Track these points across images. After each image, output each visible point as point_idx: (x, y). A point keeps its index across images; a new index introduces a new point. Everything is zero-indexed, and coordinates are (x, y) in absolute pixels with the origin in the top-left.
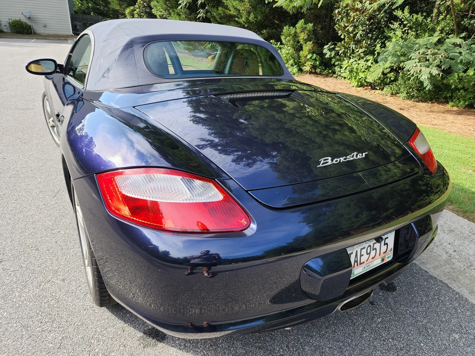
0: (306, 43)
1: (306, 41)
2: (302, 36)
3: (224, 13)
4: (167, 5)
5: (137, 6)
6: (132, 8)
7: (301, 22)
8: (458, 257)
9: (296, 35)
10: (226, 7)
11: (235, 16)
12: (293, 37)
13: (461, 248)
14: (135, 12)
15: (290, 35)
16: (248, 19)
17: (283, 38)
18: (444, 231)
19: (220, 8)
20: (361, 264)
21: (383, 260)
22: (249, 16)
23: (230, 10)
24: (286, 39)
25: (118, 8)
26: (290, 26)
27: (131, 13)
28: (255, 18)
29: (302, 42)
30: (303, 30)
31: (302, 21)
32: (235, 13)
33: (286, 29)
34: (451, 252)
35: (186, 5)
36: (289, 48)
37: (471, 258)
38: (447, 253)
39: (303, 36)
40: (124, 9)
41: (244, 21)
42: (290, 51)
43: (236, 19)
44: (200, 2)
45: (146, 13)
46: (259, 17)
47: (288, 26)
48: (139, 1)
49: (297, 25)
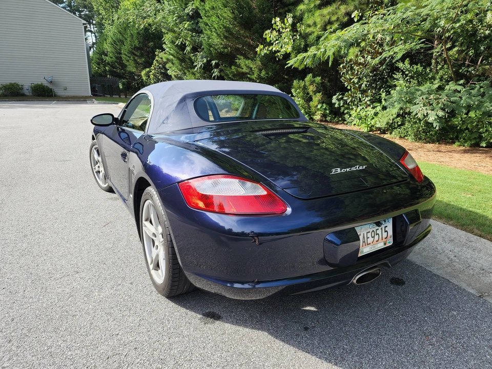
0: (315, 94)
1: (315, 92)
2: (311, 89)
3: (237, 71)
5: (152, 68)
6: (148, 69)
7: (309, 76)
8: (458, 261)
9: (305, 88)
10: (239, 66)
11: (247, 73)
12: (303, 89)
13: (460, 253)
14: (151, 73)
15: (299, 87)
16: (260, 76)
17: (293, 90)
18: (445, 241)
19: (233, 67)
20: (368, 244)
21: (385, 244)
22: (260, 73)
23: (243, 69)
24: (296, 91)
25: (134, 70)
26: (299, 80)
27: (147, 74)
28: (266, 74)
29: (311, 93)
30: (312, 83)
31: (311, 75)
32: (247, 71)
33: (295, 82)
34: (452, 257)
35: (201, 66)
36: (299, 99)
37: (469, 261)
38: (449, 258)
39: (312, 88)
40: (141, 71)
41: (256, 77)
42: (301, 102)
43: (249, 76)
44: (214, 62)
45: (161, 73)
46: (270, 73)
47: (297, 80)
48: (154, 63)
49: (306, 79)
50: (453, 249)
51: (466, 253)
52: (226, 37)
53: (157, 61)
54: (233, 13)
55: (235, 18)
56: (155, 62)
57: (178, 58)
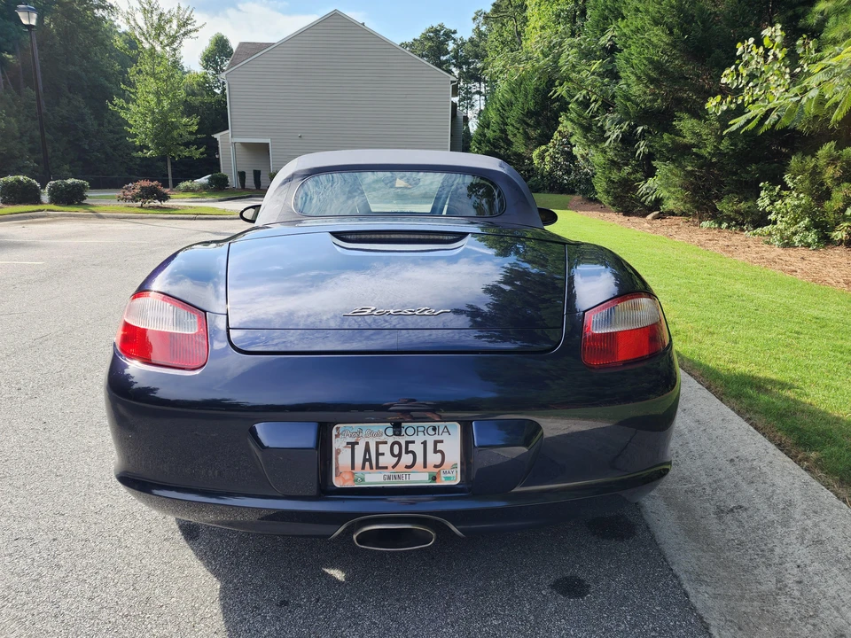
0: (838, 185)
1: (838, 181)
2: (830, 173)
3: (673, 142)
4: (587, 139)
5: (551, 144)
6: (543, 147)
7: (828, 148)
8: (797, 594)
9: (815, 173)
10: (678, 133)
11: (694, 146)
12: (811, 174)
13: (816, 579)
14: (548, 153)
15: (802, 171)
16: (718, 149)
17: (787, 178)
19: (665, 136)
20: (378, 467)
21: (434, 479)
22: (720, 143)
23: (684, 137)
24: (794, 178)
25: (522, 150)
26: (805, 154)
27: (540, 155)
28: (731, 145)
29: (829, 182)
30: (833, 161)
31: (833, 143)
32: (693, 141)
33: (794, 161)
34: (790, 582)
35: (618, 136)
36: (802, 195)
38: (778, 581)
39: (832, 171)
40: (532, 150)
41: (709, 153)
42: (803, 202)
43: (694, 150)
44: (640, 129)
45: (563, 152)
46: (740, 145)
47: (800, 154)
48: (555, 137)
49: (820, 152)
50: (808, 562)
51: (831, 582)
52: (652, 80)
53: (560, 132)
54: (671, 33)
55: (673, 45)
56: (556, 134)
57: (581, 126)
